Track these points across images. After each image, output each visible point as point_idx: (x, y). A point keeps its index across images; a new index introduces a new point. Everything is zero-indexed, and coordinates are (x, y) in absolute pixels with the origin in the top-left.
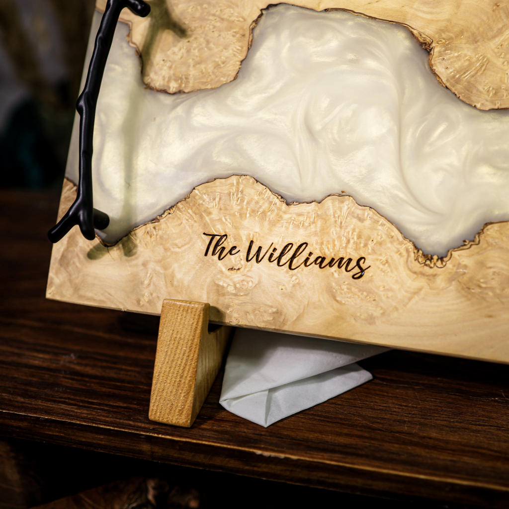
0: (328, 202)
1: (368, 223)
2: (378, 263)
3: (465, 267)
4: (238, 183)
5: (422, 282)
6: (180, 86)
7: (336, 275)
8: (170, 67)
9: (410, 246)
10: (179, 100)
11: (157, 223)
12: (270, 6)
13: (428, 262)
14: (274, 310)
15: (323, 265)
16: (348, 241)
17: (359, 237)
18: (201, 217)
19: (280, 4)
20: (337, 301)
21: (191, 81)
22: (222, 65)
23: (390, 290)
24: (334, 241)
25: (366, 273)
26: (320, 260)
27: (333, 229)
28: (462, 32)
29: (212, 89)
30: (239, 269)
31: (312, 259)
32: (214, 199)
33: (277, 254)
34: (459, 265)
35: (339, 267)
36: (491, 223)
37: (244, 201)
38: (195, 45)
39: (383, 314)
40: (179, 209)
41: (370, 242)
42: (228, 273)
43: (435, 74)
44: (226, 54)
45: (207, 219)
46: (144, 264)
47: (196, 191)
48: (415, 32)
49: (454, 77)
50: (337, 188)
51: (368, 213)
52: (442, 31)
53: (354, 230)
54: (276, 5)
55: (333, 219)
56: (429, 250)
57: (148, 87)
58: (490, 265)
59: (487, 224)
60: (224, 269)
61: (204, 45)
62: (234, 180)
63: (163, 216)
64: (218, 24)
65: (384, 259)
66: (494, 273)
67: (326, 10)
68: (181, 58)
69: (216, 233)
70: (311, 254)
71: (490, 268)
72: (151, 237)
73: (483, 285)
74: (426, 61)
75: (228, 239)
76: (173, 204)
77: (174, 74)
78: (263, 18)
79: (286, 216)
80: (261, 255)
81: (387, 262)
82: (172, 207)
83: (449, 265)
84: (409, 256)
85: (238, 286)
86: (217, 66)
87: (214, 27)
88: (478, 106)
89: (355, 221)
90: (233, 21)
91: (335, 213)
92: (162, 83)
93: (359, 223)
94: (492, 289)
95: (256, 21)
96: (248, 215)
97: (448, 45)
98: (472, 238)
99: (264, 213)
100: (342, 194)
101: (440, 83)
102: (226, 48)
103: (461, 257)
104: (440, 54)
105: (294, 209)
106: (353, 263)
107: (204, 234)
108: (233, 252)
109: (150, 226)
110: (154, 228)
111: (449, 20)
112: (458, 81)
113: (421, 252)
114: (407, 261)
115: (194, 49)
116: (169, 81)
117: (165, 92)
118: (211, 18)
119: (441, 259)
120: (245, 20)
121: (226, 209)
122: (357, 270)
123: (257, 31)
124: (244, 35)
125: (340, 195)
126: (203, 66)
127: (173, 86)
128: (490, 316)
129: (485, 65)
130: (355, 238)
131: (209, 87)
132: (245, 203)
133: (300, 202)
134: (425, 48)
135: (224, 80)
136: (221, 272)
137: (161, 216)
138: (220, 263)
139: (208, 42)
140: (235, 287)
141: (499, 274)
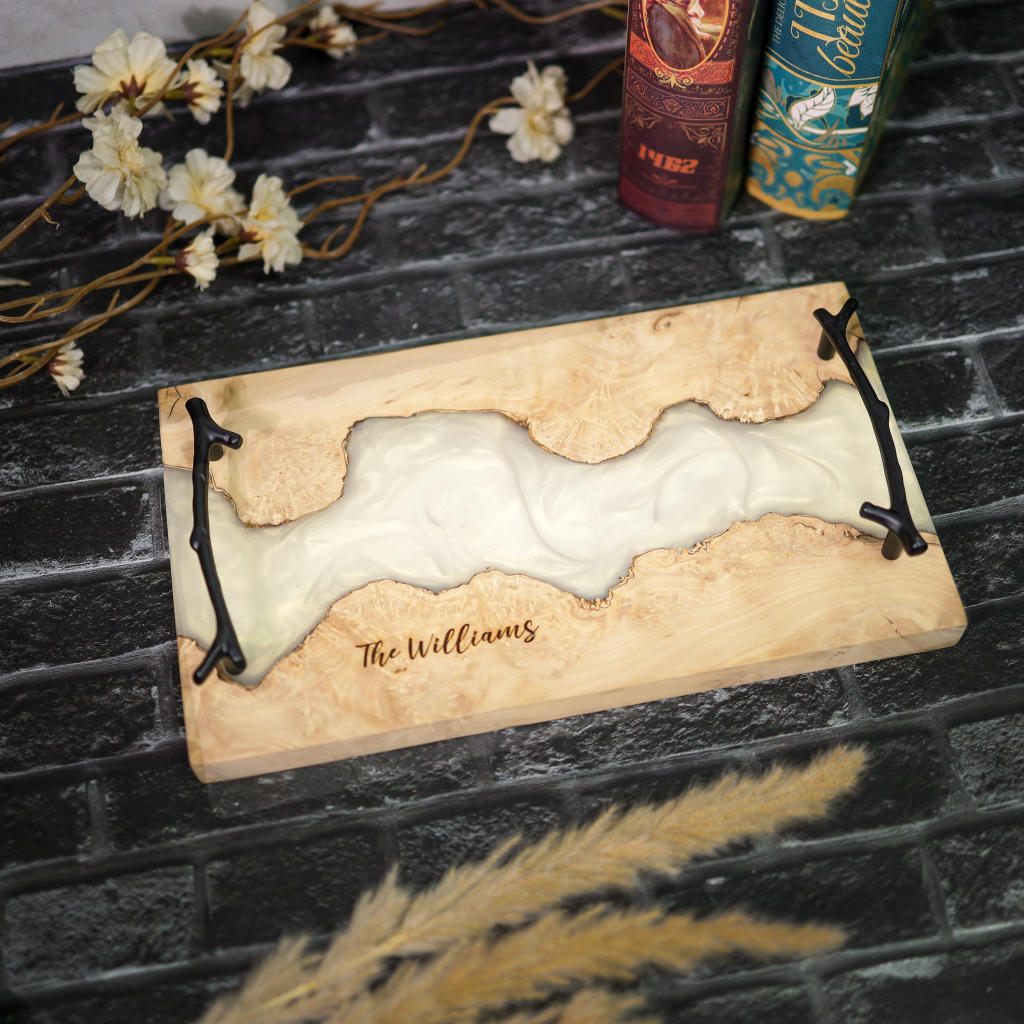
0: (477, 581)
1: (522, 589)
2: (545, 621)
3: (629, 600)
4: (377, 588)
5: (594, 625)
6: (284, 516)
7: (508, 644)
8: (268, 501)
9: (571, 597)
10: (287, 530)
11: (300, 651)
12: (356, 424)
13: (593, 606)
14: (456, 696)
15: (491, 639)
16: (509, 611)
17: (518, 603)
18: (348, 631)
19: (366, 419)
20: (518, 668)
21: (295, 508)
22: (324, 487)
23: (566, 641)
24: (494, 614)
25: (537, 633)
26: (486, 636)
27: (490, 604)
28: (551, 405)
29: (320, 510)
30: (405, 669)
31: (479, 637)
32: (357, 611)
33: (441, 644)
34: (623, 601)
35: (508, 635)
36: (639, 556)
37: (389, 604)
38: (288, 475)
39: (567, 664)
40: (321, 631)
41: (531, 605)
42: (396, 676)
43: (540, 445)
44: (324, 476)
45: (355, 631)
46: (300, 695)
47: (334, 609)
48: (508, 414)
49: (558, 443)
50: (481, 566)
51: (518, 579)
52: (533, 407)
53: (511, 599)
54: (362, 421)
55: (487, 595)
56: (590, 595)
57: (250, 526)
58: (652, 591)
59: (635, 558)
60: (389, 674)
61: (298, 472)
62: (372, 587)
63: (306, 642)
64: (307, 450)
65: (550, 616)
66: (658, 597)
67: (414, 415)
68: (277, 489)
69: (368, 642)
70: (475, 633)
71: (652, 594)
72: (298, 665)
73: (652, 611)
74: (527, 437)
75: (385, 644)
76: (311, 628)
77: (275, 507)
78: (353, 435)
79: (438, 606)
80: (424, 649)
81: (553, 617)
82: (311, 632)
83: (614, 602)
84: (572, 607)
85: (410, 684)
86: (319, 487)
87: (304, 454)
88: (589, 461)
89: (509, 590)
90: (322, 445)
91: (486, 588)
92: (263, 517)
93: (514, 592)
94: (660, 611)
95: (347, 439)
96: (398, 616)
97: (542, 418)
98: (625, 573)
99: (414, 609)
100: (488, 570)
101: (547, 451)
102: (322, 470)
103: (623, 592)
104: (538, 427)
105: (443, 596)
106: (521, 629)
107: (357, 646)
108: (394, 654)
109: (294, 656)
110: (300, 656)
111: (536, 397)
112: (563, 445)
113: (582, 600)
114: (572, 613)
115: (289, 478)
116: (271, 514)
117: (269, 525)
118: (297, 446)
119: (604, 599)
120: (334, 441)
121: (372, 616)
122: (527, 634)
123: (350, 448)
124: (338, 455)
125: (485, 572)
126: (303, 492)
127: (277, 518)
128: (668, 636)
129: (583, 426)
130: (515, 605)
131: (316, 509)
132: (391, 605)
133: (447, 589)
134: (522, 425)
135: (330, 499)
136: (387, 677)
137: (303, 643)
138: (383, 670)
139: (301, 469)
140: (408, 687)
141: (661, 597)
